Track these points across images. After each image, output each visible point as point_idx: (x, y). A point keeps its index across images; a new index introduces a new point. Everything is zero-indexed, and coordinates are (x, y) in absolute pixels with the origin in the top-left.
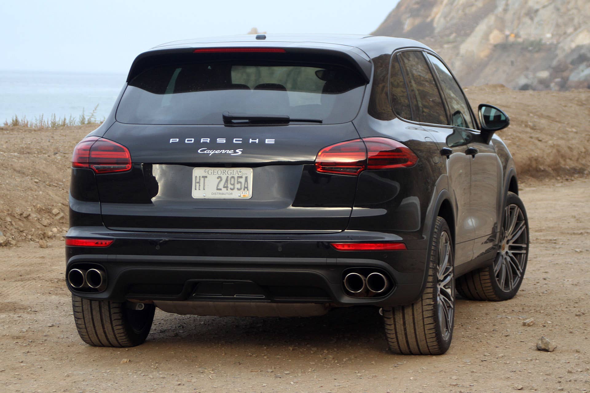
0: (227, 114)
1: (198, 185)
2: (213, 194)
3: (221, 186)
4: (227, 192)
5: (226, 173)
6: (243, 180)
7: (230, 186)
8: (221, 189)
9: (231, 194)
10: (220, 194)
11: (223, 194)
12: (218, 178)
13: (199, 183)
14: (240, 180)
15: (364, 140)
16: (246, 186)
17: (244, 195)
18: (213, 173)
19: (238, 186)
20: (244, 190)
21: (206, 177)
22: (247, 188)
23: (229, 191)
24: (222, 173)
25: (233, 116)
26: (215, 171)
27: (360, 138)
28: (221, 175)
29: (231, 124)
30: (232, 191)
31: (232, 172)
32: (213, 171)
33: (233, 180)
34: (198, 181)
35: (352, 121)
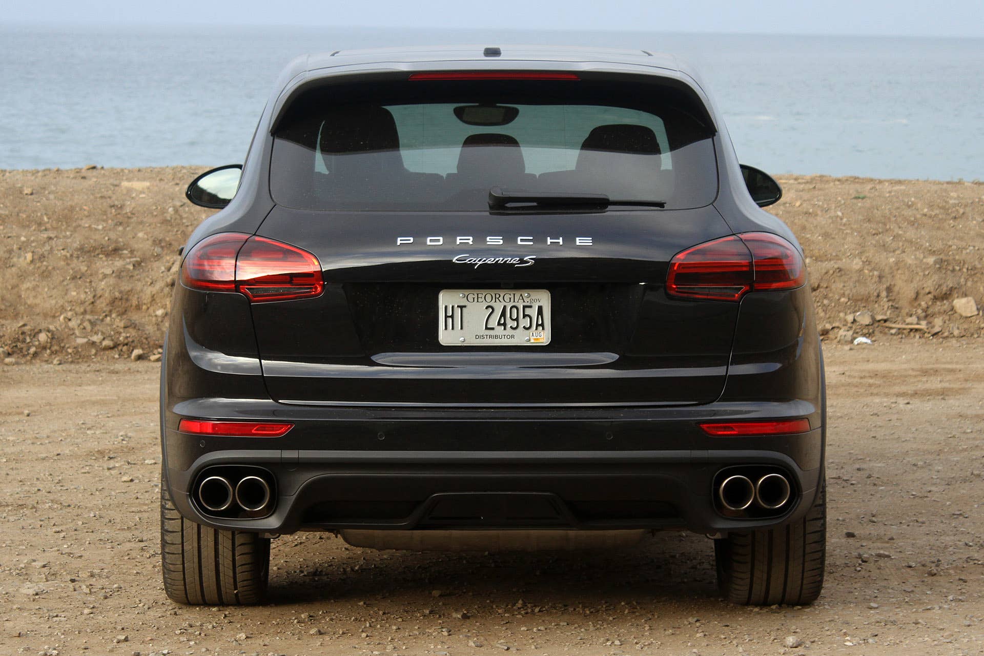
0: (497, 193)
1: (450, 320)
2: (477, 337)
3: (493, 323)
4: (505, 333)
5: (501, 299)
6: (534, 312)
7: (510, 323)
8: (493, 329)
9: (513, 337)
10: (490, 337)
11: (496, 337)
12: (487, 308)
13: (452, 317)
14: (528, 311)
15: (744, 236)
16: (540, 322)
17: (535, 339)
18: (476, 300)
19: (526, 322)
20: (536, 329)
21: (465, 306)
22: (542, 325)
23: (509, 331)
24: (494, 298)
25: (511, 196)
26: (480, 296)
27: (734, 234)
28: (493, 304)
29: (504, 210)
30: (514, 331)
31: (512, 296)
32: (476, 296)
33: (515, 311)
34: (450, 313)
35: (712, 204)
